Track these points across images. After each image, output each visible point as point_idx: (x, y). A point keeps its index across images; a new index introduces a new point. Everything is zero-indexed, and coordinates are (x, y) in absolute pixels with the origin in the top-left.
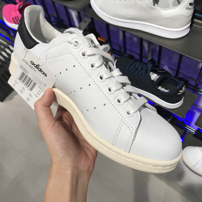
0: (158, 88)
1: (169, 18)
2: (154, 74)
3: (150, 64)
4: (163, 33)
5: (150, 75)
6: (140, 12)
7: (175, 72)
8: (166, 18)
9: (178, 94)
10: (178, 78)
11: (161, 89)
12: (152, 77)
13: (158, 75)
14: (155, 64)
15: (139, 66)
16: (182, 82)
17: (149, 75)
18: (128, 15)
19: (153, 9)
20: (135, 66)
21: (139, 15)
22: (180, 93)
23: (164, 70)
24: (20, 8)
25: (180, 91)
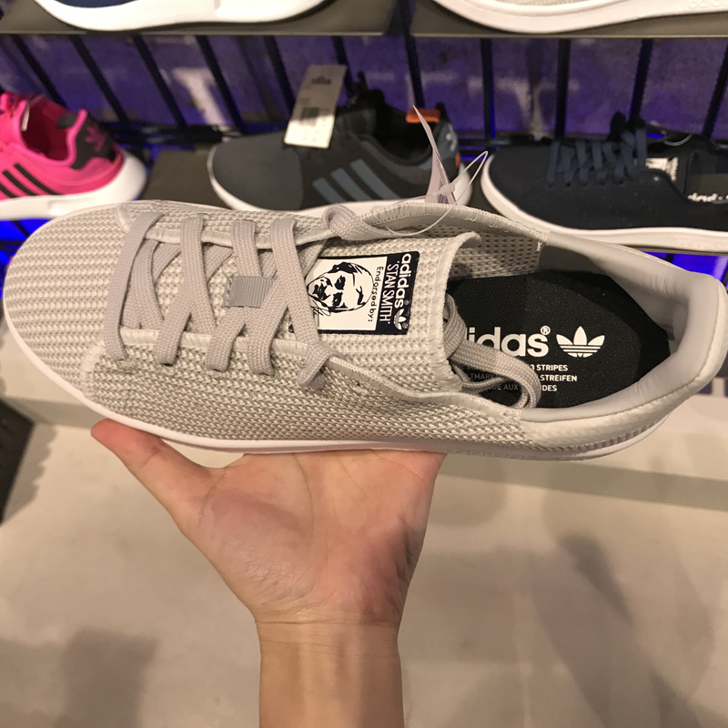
13: (670, 160)
15: (591, 158)
23: (683, 134)
24: (25, 127)
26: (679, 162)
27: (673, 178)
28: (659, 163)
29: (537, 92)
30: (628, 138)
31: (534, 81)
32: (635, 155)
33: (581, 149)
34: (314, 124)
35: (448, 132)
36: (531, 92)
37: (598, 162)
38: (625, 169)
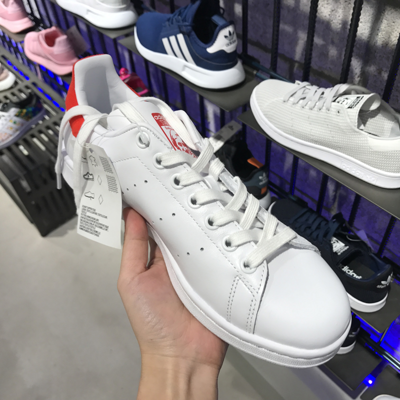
0: (343, 269)
1: (380, 152)
2: (339, 242)
3: (334, 222)
4: (368, 176)
5: (332, 242)
6: (333, 133)
7: (378, 247)
8: (376, 152)
9: (378, 286)
10: (382, 257)
11: (347, 272)
12: (335, 247)
13: (346, 246)
14: (344, 225)
15: (313, 222)
16: (388, 267)
17: (330, 241)
18: (312, 134)
19: (356, 133)
20: (307, 220)
21: (331, 138)
22: (383, 285)
23: (358, 238)
25: (383, 282)
26: (348, 249)
29: (338, 192)
34: (216, 142)
35: (262, 175)
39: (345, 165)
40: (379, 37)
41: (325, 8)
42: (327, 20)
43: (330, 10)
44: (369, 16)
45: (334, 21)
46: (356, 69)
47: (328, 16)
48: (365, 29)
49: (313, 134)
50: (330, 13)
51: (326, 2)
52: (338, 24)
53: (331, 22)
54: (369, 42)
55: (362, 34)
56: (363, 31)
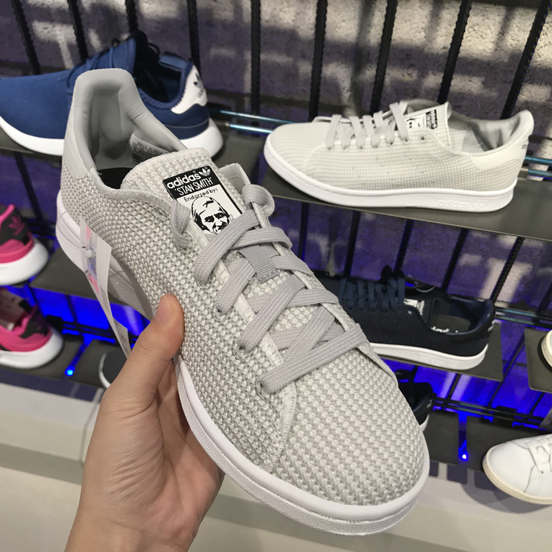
6: (421, 167)
18: (391, 178)
21: (420, 174)
26: (425, 303)
27: (421, 314)
28: (413, 303)
29: (333, 245)
30: (393, 282)
31: (332, 238)
32: (397, 294)
33: (361, 285)
36: (329, 245)
37: (371, 295)
38: (390, 303)
39: (443, 201)
40: (372, 34)
41: (285, 12)
42: (292, 27)
43: (294, 14)
44: (355, 10)
45: (302, 27)
46: (343, 82)
47: (291, 23)
48: (351, 28)
49: (394, 177)
50: (294, 18)
51: (286, 4)
52: (309, 30)
53: (298, 30)
54: (357, 44)
55: (347, 35)
56: (348, 32)
